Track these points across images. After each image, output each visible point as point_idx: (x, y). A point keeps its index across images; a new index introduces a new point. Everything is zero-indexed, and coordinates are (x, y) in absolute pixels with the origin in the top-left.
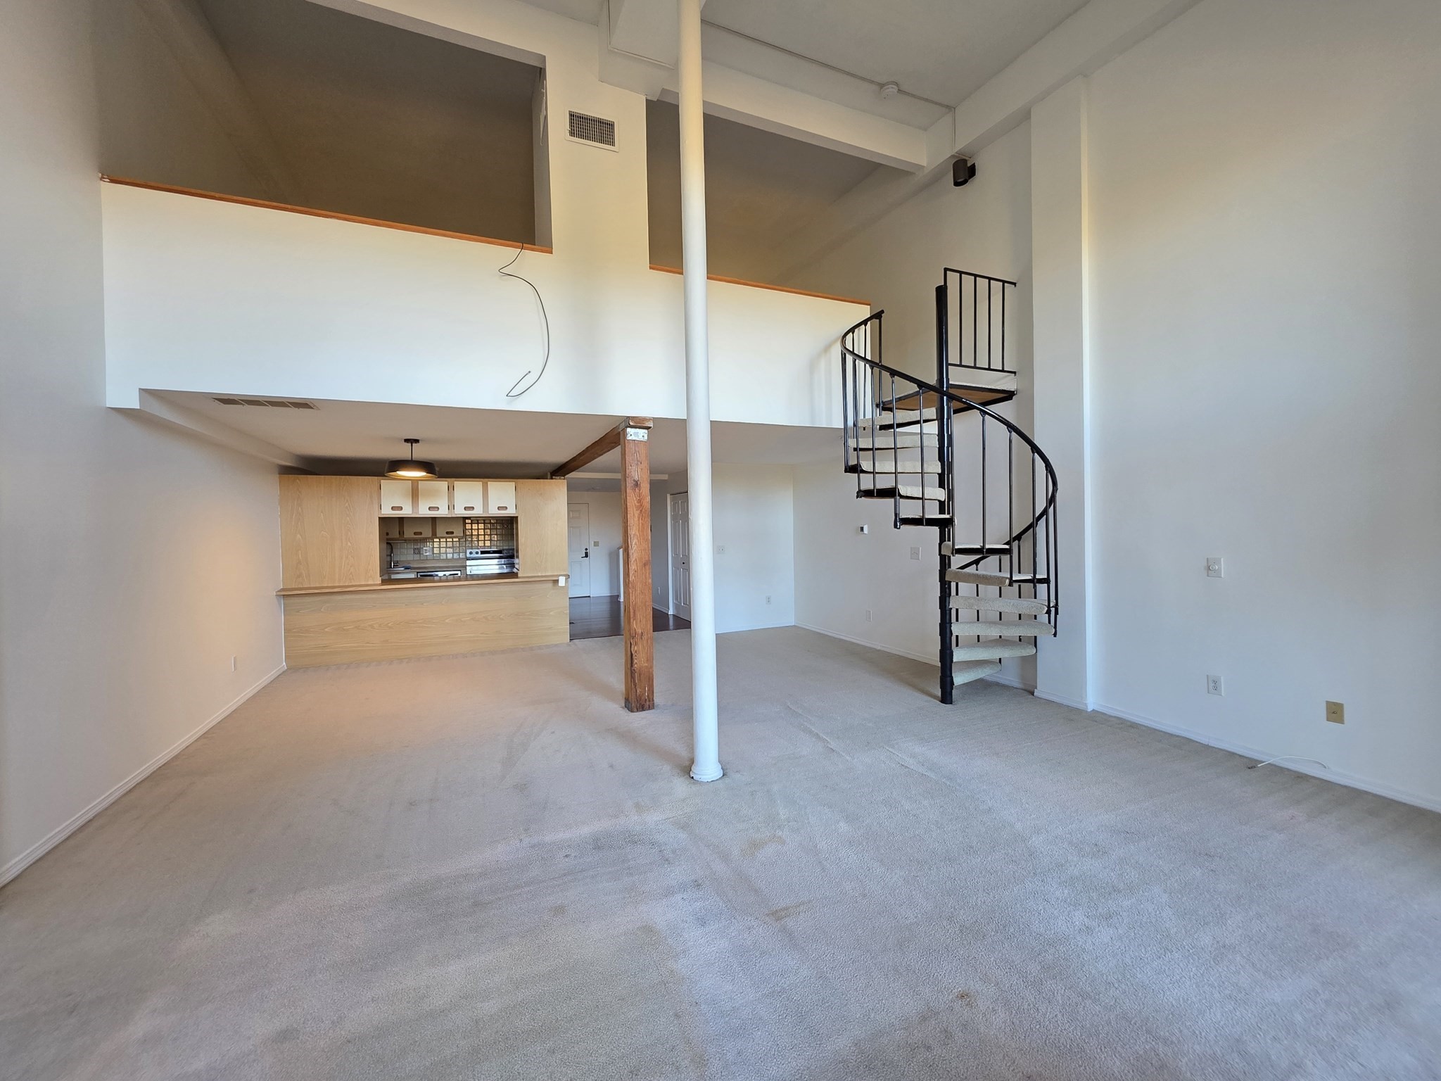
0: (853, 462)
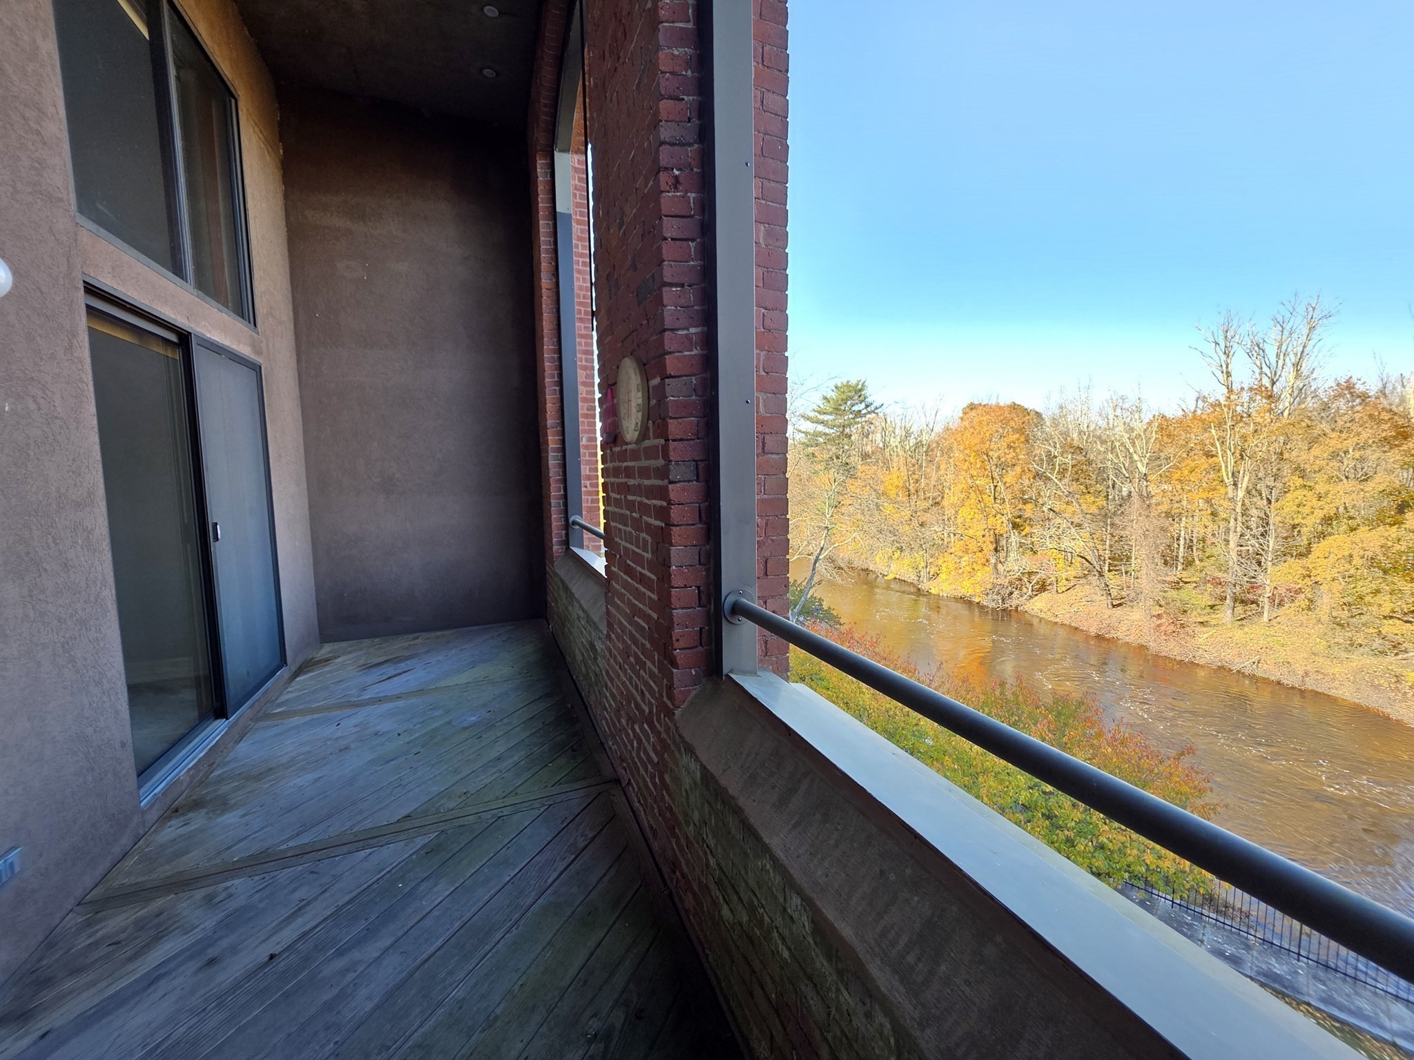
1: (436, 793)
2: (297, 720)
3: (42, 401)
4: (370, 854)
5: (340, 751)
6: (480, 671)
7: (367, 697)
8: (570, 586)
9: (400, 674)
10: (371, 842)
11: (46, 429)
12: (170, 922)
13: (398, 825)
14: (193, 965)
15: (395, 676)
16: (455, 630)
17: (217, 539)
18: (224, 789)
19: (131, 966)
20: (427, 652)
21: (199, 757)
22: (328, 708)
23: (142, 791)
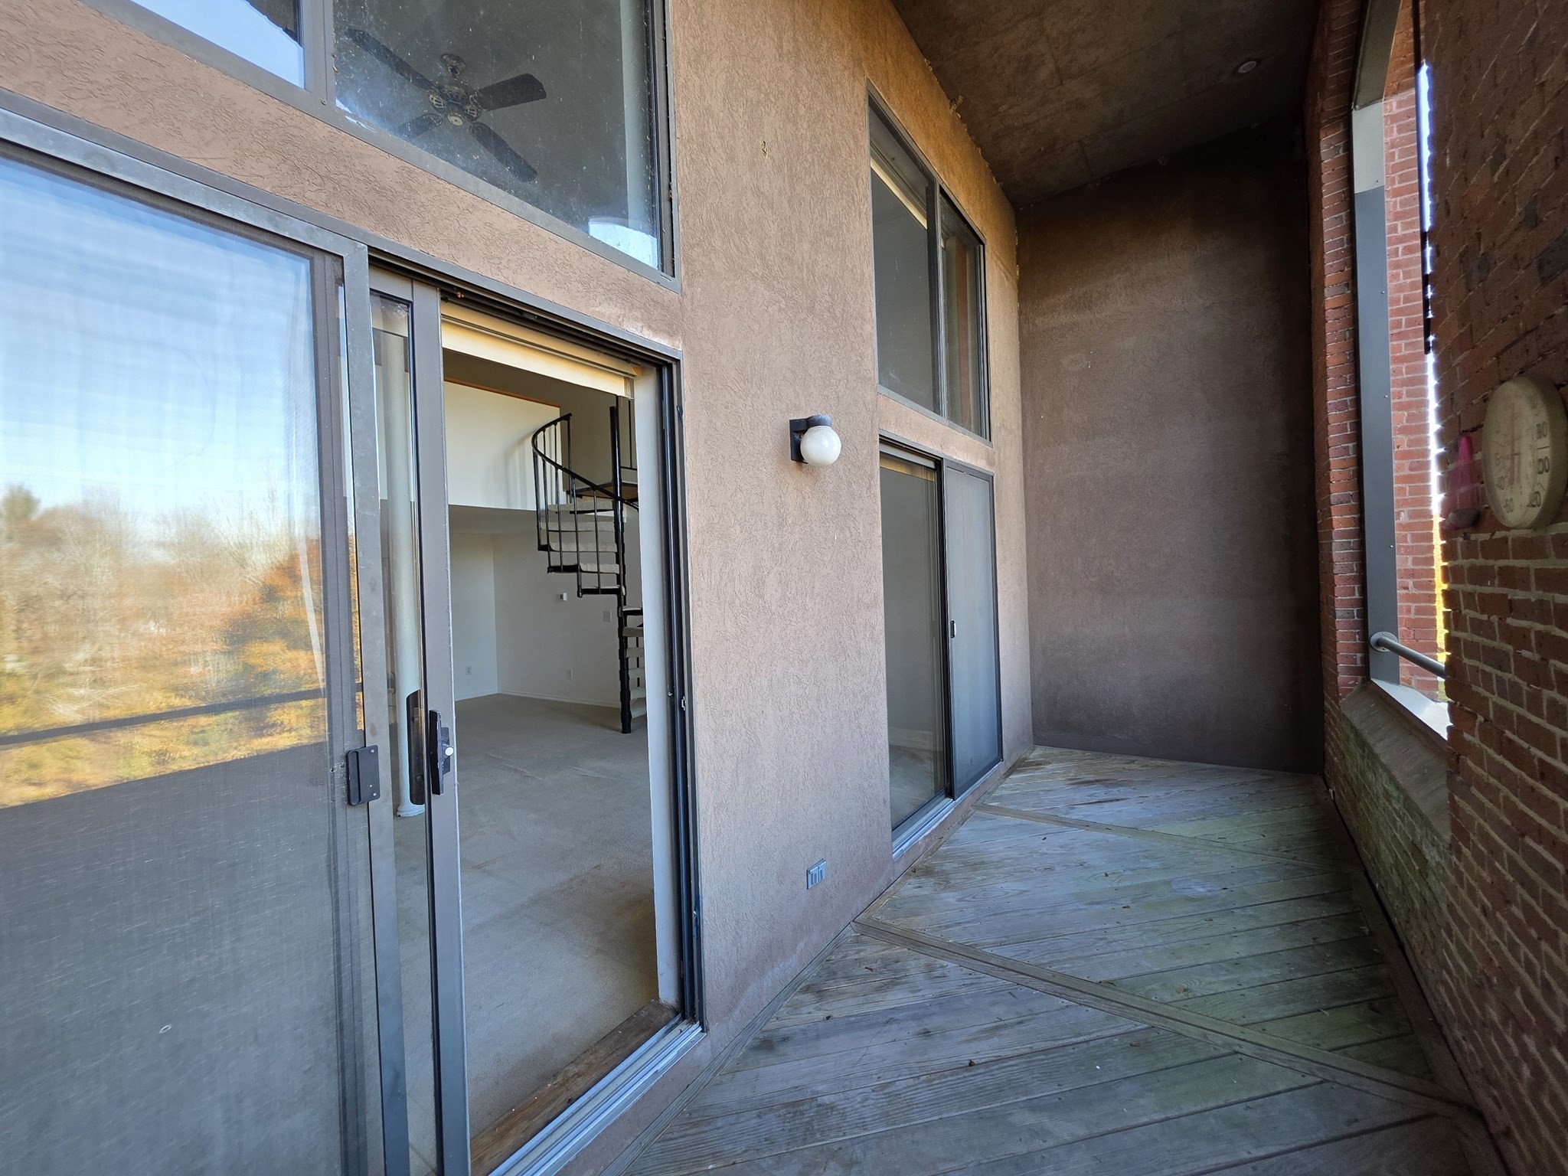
0: (544, 542)
1: (1147, 971)
2: (1008, 820)
3: (852, 530)
4: (1067, 1007)
5: (1045, 869)
6: (1213, 827)
7: (1074, 817)
8: (1371, 741)
9: (1111, 801)
10: (1069, 992)
11: (854, 550)
12: (902, 974)
13: (1099, 987)
14: (914, 1027)
15: (1106, 801)
16: (1181, 763)
17: (954, 636)
18: (948, 866)
19: (877, 997)
20: (1143, 782)
21: (932, 829)
22: (1036, 817)
23: (894, 843)
